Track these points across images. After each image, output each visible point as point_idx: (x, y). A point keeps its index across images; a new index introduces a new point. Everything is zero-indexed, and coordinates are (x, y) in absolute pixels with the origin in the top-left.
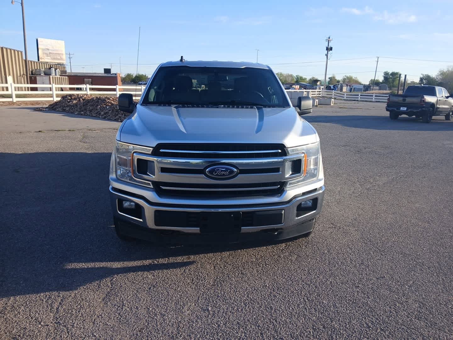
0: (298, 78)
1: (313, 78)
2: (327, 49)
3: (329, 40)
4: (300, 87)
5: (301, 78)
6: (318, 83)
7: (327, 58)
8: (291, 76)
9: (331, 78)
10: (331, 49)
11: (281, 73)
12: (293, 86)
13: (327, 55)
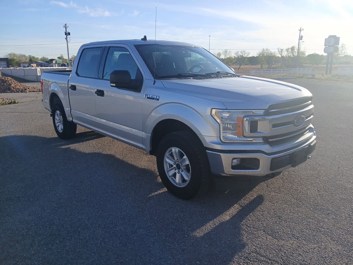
0: (31, 58)
1: (43, 57)
2: (66, 34)
3: (66, 27)
4: (37, 65)
5: (33, 57)
6: (54, 62)
7: (67, 41)
8: (24, 56)
9: (59, 57)
10: (69, 34)
11: (14, 53)
12: (32, 65)
13: (66, 39)
